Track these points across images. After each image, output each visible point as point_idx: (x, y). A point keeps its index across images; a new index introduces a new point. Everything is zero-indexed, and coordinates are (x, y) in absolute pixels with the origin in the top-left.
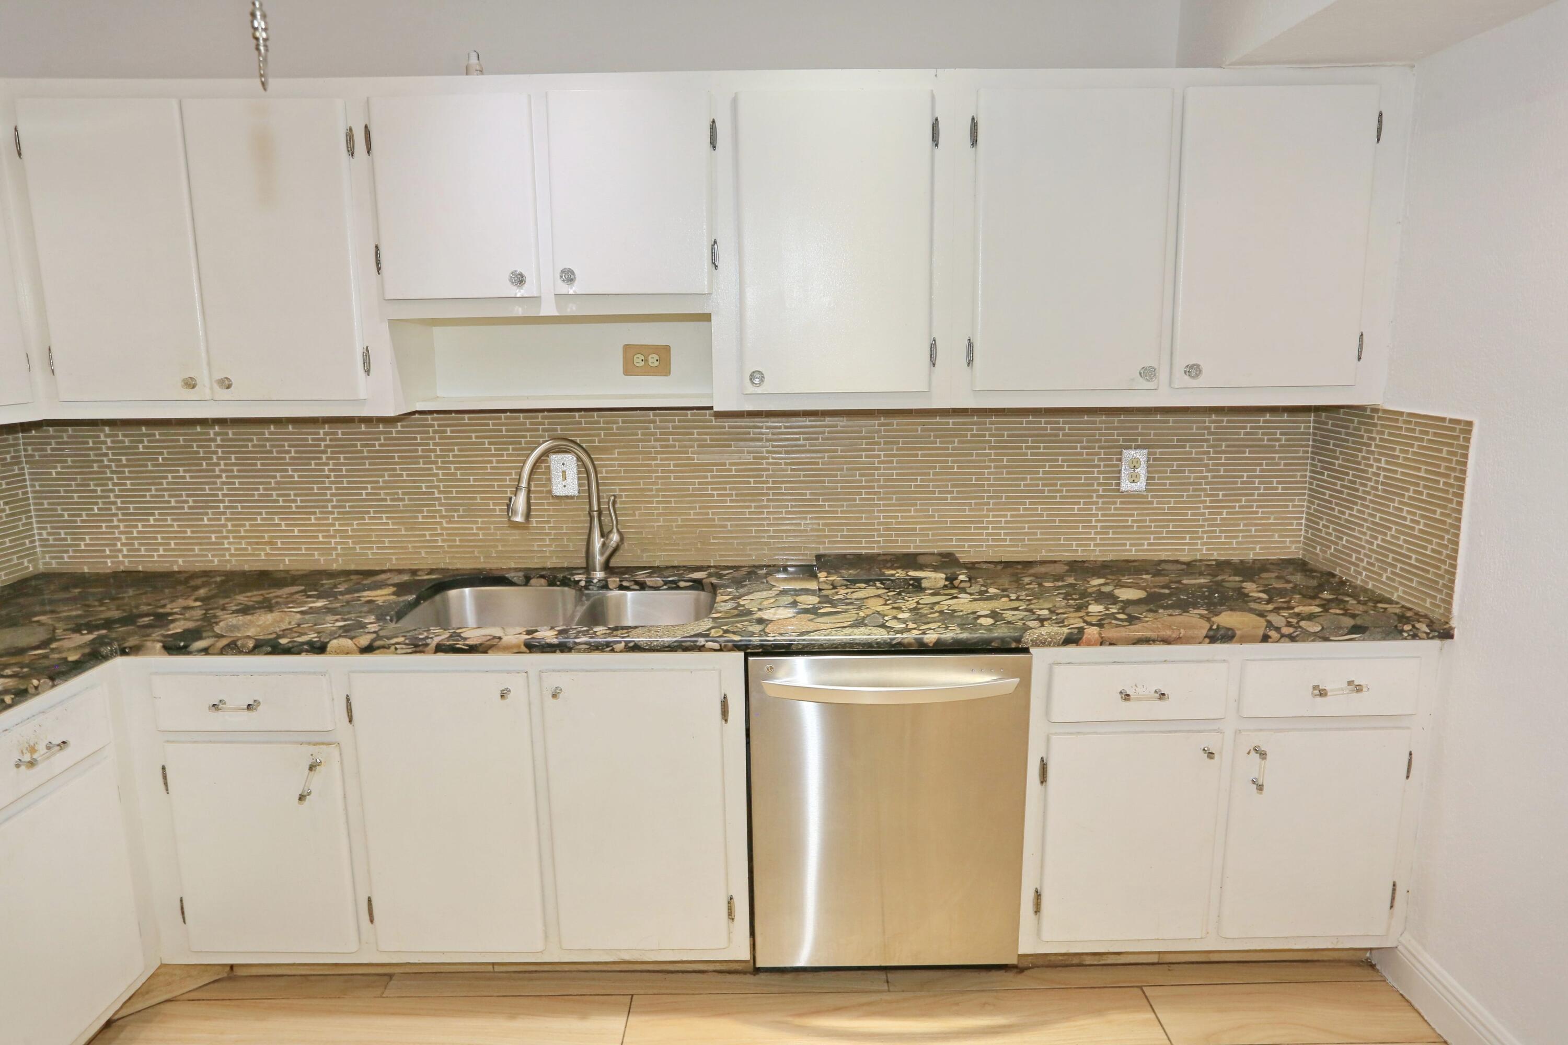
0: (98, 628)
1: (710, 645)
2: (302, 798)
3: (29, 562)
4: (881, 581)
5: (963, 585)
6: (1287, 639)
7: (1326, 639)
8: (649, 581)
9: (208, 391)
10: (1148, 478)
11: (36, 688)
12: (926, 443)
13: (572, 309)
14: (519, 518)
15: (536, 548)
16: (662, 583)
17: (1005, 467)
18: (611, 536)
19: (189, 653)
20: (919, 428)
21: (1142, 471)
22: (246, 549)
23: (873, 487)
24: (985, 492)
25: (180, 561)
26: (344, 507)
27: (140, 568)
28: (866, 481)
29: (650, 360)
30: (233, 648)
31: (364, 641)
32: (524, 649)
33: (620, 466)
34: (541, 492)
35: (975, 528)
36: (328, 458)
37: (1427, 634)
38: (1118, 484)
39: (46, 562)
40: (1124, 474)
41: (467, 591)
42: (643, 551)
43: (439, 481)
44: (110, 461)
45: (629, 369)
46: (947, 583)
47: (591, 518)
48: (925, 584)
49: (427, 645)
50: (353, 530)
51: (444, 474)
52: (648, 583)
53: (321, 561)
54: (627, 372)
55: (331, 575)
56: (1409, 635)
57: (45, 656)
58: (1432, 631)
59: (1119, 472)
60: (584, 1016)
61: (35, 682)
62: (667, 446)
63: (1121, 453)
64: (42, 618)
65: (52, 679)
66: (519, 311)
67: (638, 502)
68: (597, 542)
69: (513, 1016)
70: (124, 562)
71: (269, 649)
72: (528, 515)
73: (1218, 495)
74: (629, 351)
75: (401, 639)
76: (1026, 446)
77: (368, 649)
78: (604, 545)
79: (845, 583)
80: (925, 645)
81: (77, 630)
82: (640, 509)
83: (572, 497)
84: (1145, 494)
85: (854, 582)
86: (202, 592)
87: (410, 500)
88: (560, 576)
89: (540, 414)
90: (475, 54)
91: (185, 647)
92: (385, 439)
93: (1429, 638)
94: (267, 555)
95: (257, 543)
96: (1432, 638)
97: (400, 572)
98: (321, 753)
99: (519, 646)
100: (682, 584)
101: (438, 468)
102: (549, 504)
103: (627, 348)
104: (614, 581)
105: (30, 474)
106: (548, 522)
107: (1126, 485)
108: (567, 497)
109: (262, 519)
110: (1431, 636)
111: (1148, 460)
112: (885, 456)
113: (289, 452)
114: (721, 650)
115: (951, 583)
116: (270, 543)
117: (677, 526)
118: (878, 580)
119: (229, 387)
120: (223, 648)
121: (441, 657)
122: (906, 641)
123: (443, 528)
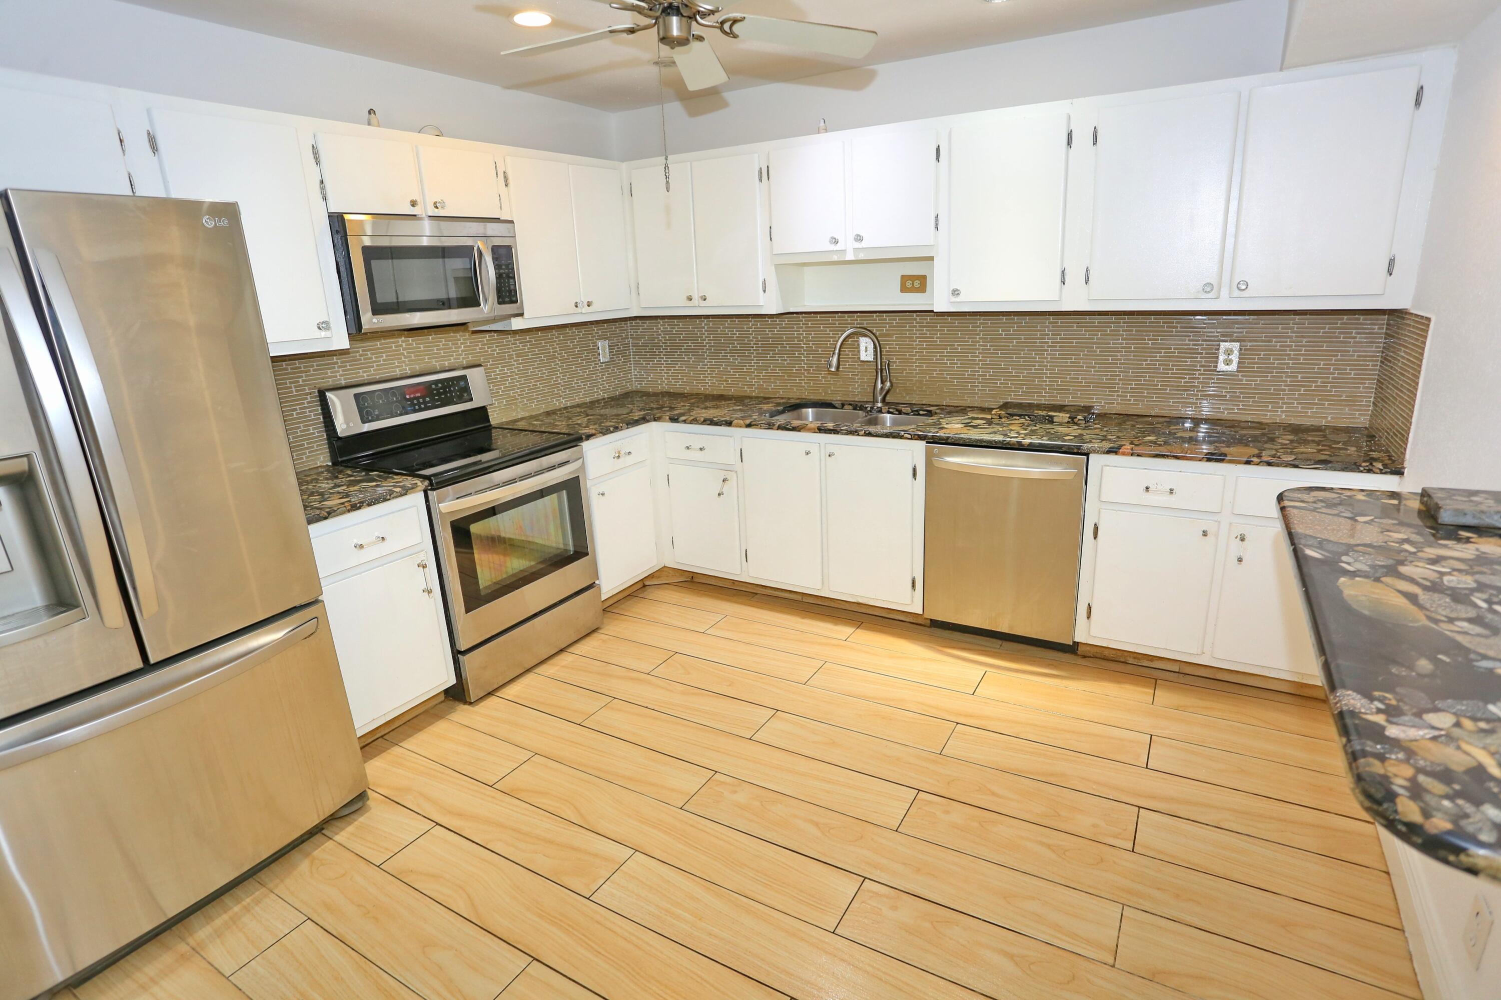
0: (647, 410)
1: (906, 435)
2: (719, 494)
3: (630, 385)
4: (1029, 416)
5: (1080, 422)
6: (1265, 464)
7: (1296, 466)
8: (904, 410)
9: (697, 302)
10: (1239, 363)
11: (621, 427)
12: (1079, 335)
13: (862, 256)
14: (833, 369)
15: (850, 390)
16: (911, 411)
17: (1133, 352)
18: (886, 383)
19: (678, 422)
20: (1075, 325)
21: (1235, 358)
22: (715, 383)
23: (1043, 362)
24: (1118, 368)
25: (688, 388)
26: (759, 363)
27: (672, 391)
28: (1039, 358)
29: (915, 284)
30: (695, 421)
31: (748, 422)
32: (817, 430)
33: (896, 345)
34: (854, 358)
35: (1110, 391)
36: (753, 338)
37: (1381, 470)
38: (1216, 367)
39: (636, 386)
40: (1222, 357)
41: (810, 410)
42: (907, 394)
43: (804, 351)
44: (662, 337)
45: (904, 289)
46: (1070, 420)
47: (877, 373)
48: (1055, 419)
49: (774, 425)
50: (763, 376)
51: (806, 347)
52: (903, 411)
53: (747, 391)
54: (902, 291)
55: (751, 398)
56: (1365, 469)
57: (627, 417)
58: (1384, 468)
59: (1217, 358)
60: (836, 624)
61: (621, 425)
62: (922, 334)
63: (1219, 345)
64: (630, 406)
65: (627, 425)
66: (835, 258)
67: (905, 366)
68: (879, 386)
69: (803, 618)
70: (666, 388)
71: (709, 422)
72: (838, 368)
73: (1297, 377)
74: (904, 279)
75: (763, 422)
76: (1148, 338)
77: (749, 426)
78: (882, 388)
79: (1007, 415)
80: (1023, 445)
81: (640, 410)
82: (906, 370)
83: (870, 362)
84: (1236, 373)
85: (1012, 415)
86: (692, 401)
87: (790, 360)
88: (859, 404)
89: (856, 315)
90: (823, 121)
91: (677, 419)
92: (780, 328)
93: (1382, 473)
94: (724, 387)
95: (720, 381)
96: (1385, 473)
97: (782, 398)
98: (729, 475)
99: (815, 429)
100: (921, 412)
101: (804, 344)
102: (858, 365)
103: (903, 277)
104: (885, 409)
105: (632, 343)
106: (857, 375)
107: (1222, 367)
108: (867, 361)
109: (723, 368)
110: (1384, 471)
111: (1241, 350)
112: (1052, 342)
113: (736, 334)
114: (911, 439)
115: (1073, 420)
116: (726, 381)
117: (926, 381)
118: (1026, 415)
119: (705, 300)
120: (691, 421)
121: (780, 432)
122: (1011, 442)
123: (805, 376)
